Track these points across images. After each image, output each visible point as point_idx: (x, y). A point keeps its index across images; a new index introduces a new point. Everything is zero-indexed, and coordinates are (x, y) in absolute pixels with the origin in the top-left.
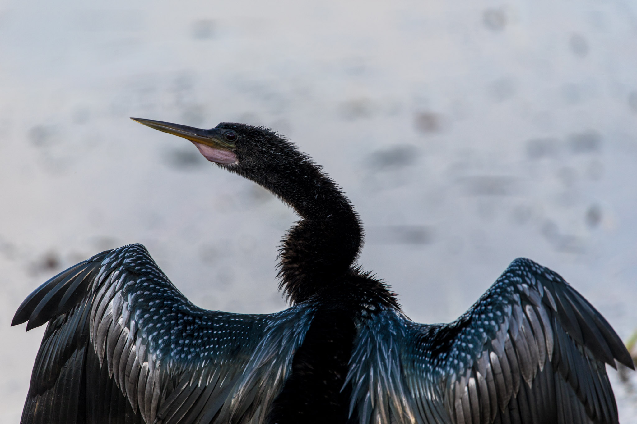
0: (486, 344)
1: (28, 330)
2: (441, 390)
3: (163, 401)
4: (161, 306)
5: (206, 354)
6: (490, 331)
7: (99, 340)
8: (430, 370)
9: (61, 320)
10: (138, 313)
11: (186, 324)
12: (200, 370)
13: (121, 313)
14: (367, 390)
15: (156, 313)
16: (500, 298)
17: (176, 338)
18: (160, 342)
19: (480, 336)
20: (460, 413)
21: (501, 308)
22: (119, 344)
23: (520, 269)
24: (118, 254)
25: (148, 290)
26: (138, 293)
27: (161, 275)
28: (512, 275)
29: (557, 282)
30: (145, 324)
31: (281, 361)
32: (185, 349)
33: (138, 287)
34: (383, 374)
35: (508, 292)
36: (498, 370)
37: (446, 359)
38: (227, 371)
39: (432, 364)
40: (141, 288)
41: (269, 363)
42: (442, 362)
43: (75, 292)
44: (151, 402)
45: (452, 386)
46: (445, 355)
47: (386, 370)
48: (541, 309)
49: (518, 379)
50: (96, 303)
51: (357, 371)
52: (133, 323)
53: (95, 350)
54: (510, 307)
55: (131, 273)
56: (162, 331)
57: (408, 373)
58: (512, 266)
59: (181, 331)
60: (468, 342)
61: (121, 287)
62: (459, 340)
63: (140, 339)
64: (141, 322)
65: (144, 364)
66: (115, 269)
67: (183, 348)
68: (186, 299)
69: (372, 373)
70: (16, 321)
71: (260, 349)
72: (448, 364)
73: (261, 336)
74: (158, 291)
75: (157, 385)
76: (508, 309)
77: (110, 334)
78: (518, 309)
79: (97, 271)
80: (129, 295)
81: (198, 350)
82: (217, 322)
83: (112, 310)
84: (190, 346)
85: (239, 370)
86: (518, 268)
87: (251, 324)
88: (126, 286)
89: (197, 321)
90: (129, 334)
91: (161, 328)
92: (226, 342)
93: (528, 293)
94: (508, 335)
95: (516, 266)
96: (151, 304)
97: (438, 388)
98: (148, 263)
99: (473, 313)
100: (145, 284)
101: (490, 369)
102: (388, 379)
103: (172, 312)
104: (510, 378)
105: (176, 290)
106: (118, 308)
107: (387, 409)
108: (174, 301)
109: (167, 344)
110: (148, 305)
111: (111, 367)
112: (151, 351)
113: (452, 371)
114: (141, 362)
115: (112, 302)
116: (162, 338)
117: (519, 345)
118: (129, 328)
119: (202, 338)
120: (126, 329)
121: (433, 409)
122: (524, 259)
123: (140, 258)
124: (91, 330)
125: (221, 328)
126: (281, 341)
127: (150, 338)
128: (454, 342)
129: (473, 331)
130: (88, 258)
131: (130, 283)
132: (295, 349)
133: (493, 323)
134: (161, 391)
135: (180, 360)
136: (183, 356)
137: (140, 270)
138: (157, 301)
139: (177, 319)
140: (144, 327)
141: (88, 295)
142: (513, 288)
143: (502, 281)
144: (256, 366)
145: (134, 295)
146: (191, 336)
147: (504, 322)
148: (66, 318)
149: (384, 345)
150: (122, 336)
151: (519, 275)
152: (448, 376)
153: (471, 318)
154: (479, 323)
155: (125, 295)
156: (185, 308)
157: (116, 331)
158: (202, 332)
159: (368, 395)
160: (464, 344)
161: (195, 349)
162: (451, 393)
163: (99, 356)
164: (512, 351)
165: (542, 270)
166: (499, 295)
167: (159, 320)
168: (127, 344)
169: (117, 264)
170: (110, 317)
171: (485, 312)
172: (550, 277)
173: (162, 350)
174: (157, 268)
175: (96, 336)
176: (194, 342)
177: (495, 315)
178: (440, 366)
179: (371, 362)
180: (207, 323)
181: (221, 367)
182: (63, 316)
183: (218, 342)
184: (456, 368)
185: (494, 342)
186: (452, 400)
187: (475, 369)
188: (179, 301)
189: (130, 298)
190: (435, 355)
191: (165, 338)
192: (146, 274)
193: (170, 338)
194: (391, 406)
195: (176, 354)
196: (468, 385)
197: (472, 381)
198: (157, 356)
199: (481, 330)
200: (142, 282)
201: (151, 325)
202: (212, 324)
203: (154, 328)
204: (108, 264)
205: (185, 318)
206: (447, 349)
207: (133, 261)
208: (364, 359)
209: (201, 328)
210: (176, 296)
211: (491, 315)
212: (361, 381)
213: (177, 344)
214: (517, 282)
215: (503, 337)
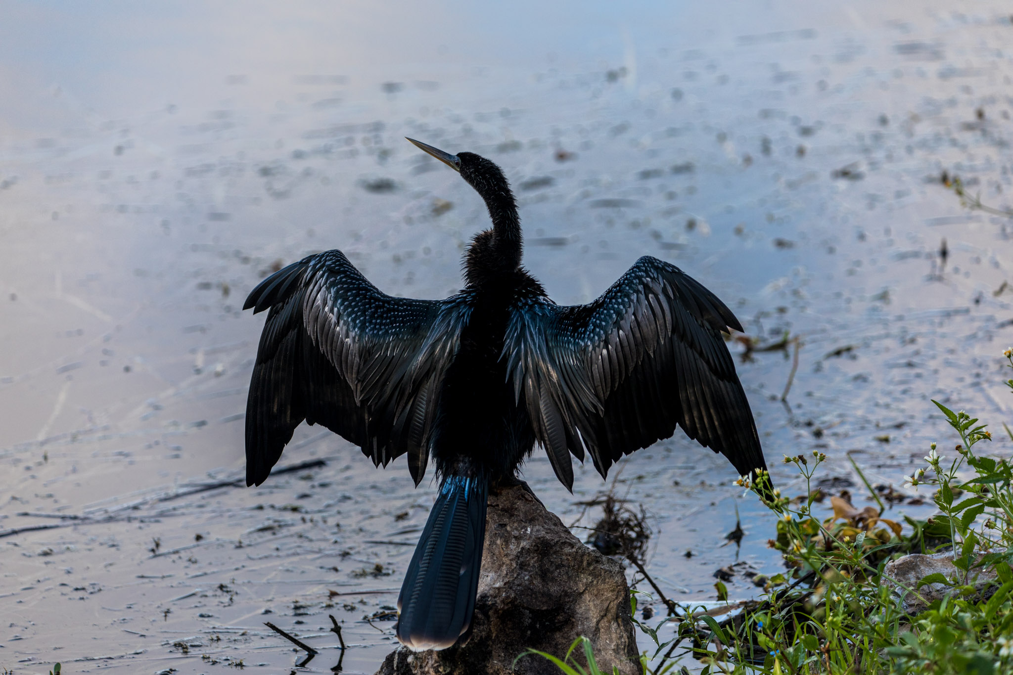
0: (615, 323)
1: (255, 313)
2: (581, 356)
3: (361, 367)
4: (358, 295)
5: (393, 330)
6: (619, 313)
7: (311, 324)
8: (571, 342)
9: (279, 307)
10: (339, 301)
11: (377, 307)
12: (389, 343)
13: (327, 303)
14: (520, 359)
15: (352, 301)
16: (627, 288)
17: (370, 318)
18: (358, 322)
19: (610, 316)
20: (596, 375)
21: (628, 295)
22: (326, 327)
23: (644, 265)
24: (321, 258)
25: (346, 284)
26: (339, 286)
27: (356, 272)
28: (638, 270)
29: (675, 272)
30: (345, 309)
31: (450, 338)
32: (377, 327)
33: (338, 282)
34: (533, 347)
35: (634, 284)
36: (625, 344)
37: (584, 332)
38: (410, 344)
39: (573, 337)
40: (341, 282)
41: (439, 339)
42: (581, 336)
43: (289, 286)
44: (352, 368)
45: (590, 354)
46: (583, 329)
47: (535, 344)
48: (662, 297)
49: (642, 351)
50: (307, 297)
51: (511, 344)
52: (336, 309)
53: (309, 333)
54: (635, 294)
55: (332, 272)
56: (359, 314)
57: (552, 346)
58: (638, 263)
59: (374, 313)
60: (601, 320)
61: (325, 283)
62: (594, 318)
63: (342, 321)
64: (342, 308)
65: (347, 340)
66: (319, 270)
67: (375, 326)
68: (377, 289)
69: (523, 346)
70: (246, 307)
71: (434, 328)
72: (586, 336)
73: (435, 317)
74: (354, 284)
75: (357, 355)
76: (634, 297)
77: (319, 320)
78: (642, 297)
79: (305, 271)
80: (332, 289)
81: (387, 327)
82: (402, 306)
83: (319, 302)
84: (381, 324)
85: (419, 344)
86: (642, 265)
87: (427, 308)
88: (328, 282)
89: (386, 305)
90: (333, 318)
91: (358, 311)
92: (409, 321)
93: (651, 285)
94: (633, 317)
95: (640, 263)
96: (349, 294)
97: (578, 355)
98: (345, 264)
99: (606, 297)
100: (344, 279)
101: (618, 343)
102: (536, 351)
103: (366, 299)
104: (634, 350)
105: (369, 282)
106: (324, 300)
107: (536, 373)
108: (367, 290)
109: (363, 323)
110: (347, 295)
111: (322, 345)
112: (351, 329)
113: (589, 343)
114: (344, 339)
115: (319, 295)
116: (359, 319)
117: (643, 324)
118: (333, 314)
119: (390, 318)
120: (331, 314)
121: (575, 372)
122: (647, 257)
123: (339, 261)
124: (304, 318)
125: (404, 310)
126: (449, 322)
127: (350, 320)
128: (590, 319)
129: (605, 312)
130: (299, 260)
131: (332, 279)
132: (462, 328)
133: (621, 307)
134: (360, 360)
135: (374, 335)
136: (375, 332)
137: (339, 269)
138: (354, 292)
139: (370, 303)
140: (344, 312)
141: (299, 289)
142: (638, 281)
143: (629, 274)
144: (430, 342)
145: (335, 288)
146: (381, 317)
147: (630, 307)
148: (283, 306)
149: (532, 323)
150: (328, 320)
151: (643, 271)
152: (586, 346)
153: (604, 302)
154: (611, 305)
155: (328, 289)
156: (377, 295)
157: (324, 317)
158: (390, 313)
159: (520, 363)
160: (598, 322)
161: (385, 327)
162: (589, 359)
163: (312, 337)
164: (636, 330)
165: (663, 264)
166: (627, 286)
167: (355, 306)
168: (333, 326)
169: (320, 266)
170: (318, 307)
171: (615, 297)
172: (670, 269)
173: (359, 328)
174: (352, 267)
175: (309, 322)
176: (384, 321)
177: (623, 301)
178: (580, 338)
179: (521, 337)
180: (394, 306)
181: (405, 341)
182: (281, 304)
183: (402, 322)
184: (592, 340)
185: (622, 322)
186: (590, 365)
187: (606, 343)
188: (372, 290)
189: (333, 291)
190: (575, 330)
191: (362, 318)
192: (344, 272)
193: (365, 318)
194: (539, 372)
195: (370, 330)
196: (601, 355)
197: (605, 352)
198: (356, 332)
199: (612, 312)
200: (341, 278)
201: (350, 310)
202: (398, 307)
203: (352, 312)
204: (313, 265)
205: (377, 303)
206: (586, 325)
207: (333, 263)
208: (515, 335)
209: (389, 310)
210: (369, 286)
211: (620, 300)
212: (514, 353)
213: (371, 323)
214: (642, 276)
215: (629, 318)
